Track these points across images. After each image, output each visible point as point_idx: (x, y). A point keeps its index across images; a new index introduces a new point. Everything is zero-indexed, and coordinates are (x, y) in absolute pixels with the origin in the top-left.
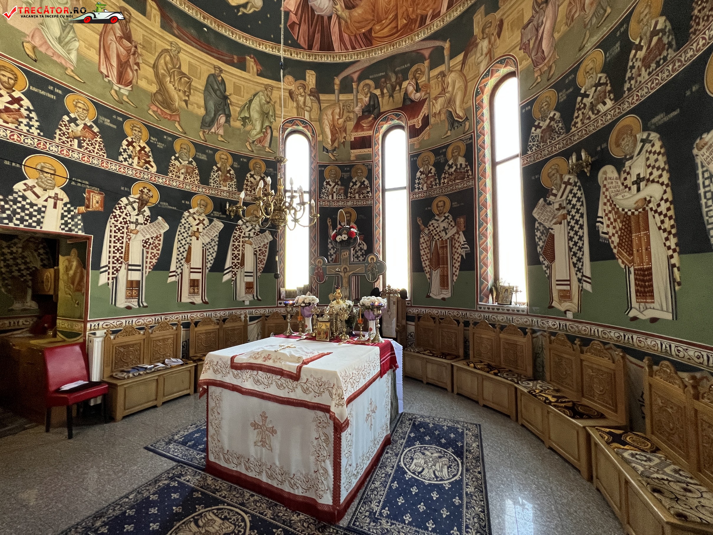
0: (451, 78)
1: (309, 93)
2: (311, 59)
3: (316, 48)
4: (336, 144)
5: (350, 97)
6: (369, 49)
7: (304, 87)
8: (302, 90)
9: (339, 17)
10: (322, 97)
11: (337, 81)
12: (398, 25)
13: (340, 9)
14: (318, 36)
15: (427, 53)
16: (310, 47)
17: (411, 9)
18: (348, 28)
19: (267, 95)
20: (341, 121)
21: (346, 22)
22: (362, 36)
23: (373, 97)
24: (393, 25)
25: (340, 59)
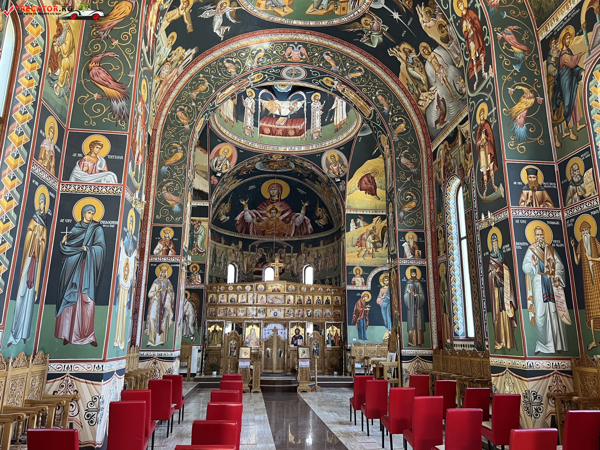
0: (293, 259)
1: (239, 250)
2: (241, 237)
3: (243, 232)
4: (248, 272)
5: (254, 253)
7: (238, 248)
10: (244, 252)
11: (250, 246)
13: (254, 221)
14: (245, 228)
15: (285, 246)
16: (241, 232)
17: (280, 230)
19: (226, 251)
20: (250, 263)
23: (263, 255)
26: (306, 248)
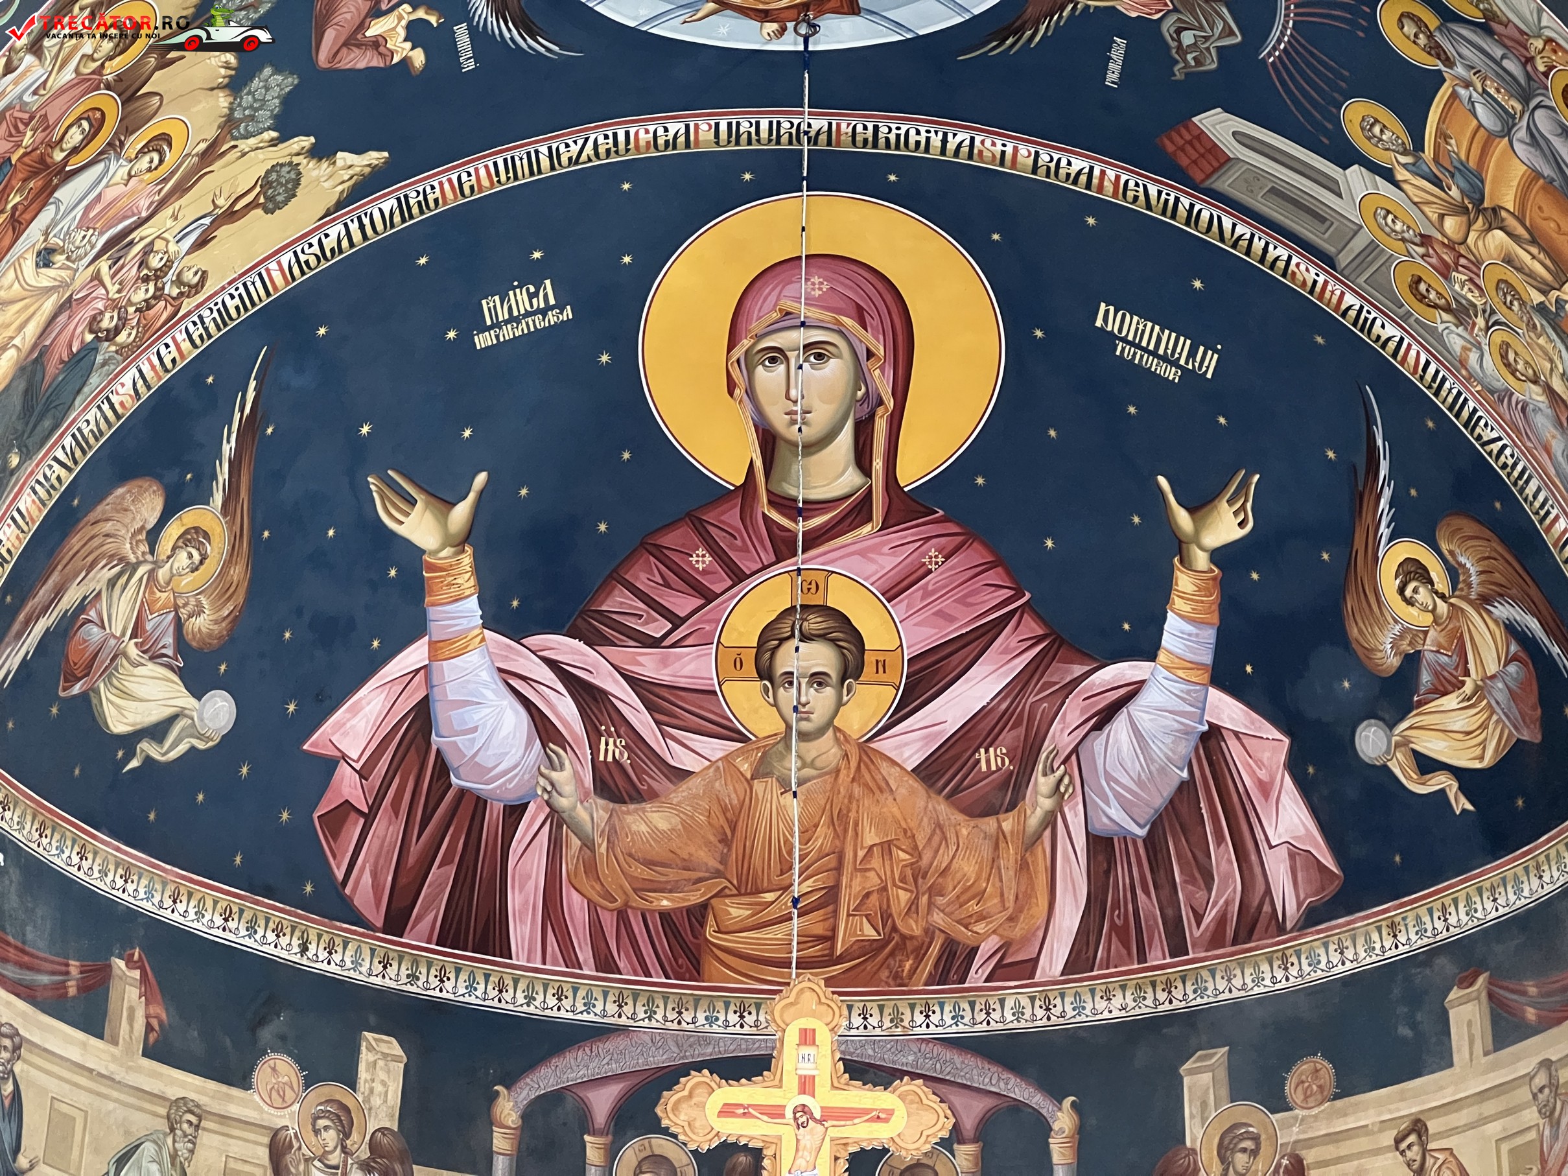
1: (364, 1153)
2: (394, 979)
3: (425, 925)
6: (685, 989)
7: (344, 1120)
8: (331, 1137)
9: (557, 819)
11: (508, 1109)
12: (834, 929)
13: (568, 788)
14: (441, 876)
16: (396, 923)
17: (904, 896)
18: (591, 868)
19: (174, 1156)
21: (588, 844)
22: (656, 923)
24: (816, 923)
25: (530, 999)
26: (1251, 1114)
